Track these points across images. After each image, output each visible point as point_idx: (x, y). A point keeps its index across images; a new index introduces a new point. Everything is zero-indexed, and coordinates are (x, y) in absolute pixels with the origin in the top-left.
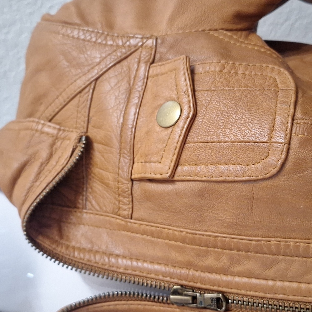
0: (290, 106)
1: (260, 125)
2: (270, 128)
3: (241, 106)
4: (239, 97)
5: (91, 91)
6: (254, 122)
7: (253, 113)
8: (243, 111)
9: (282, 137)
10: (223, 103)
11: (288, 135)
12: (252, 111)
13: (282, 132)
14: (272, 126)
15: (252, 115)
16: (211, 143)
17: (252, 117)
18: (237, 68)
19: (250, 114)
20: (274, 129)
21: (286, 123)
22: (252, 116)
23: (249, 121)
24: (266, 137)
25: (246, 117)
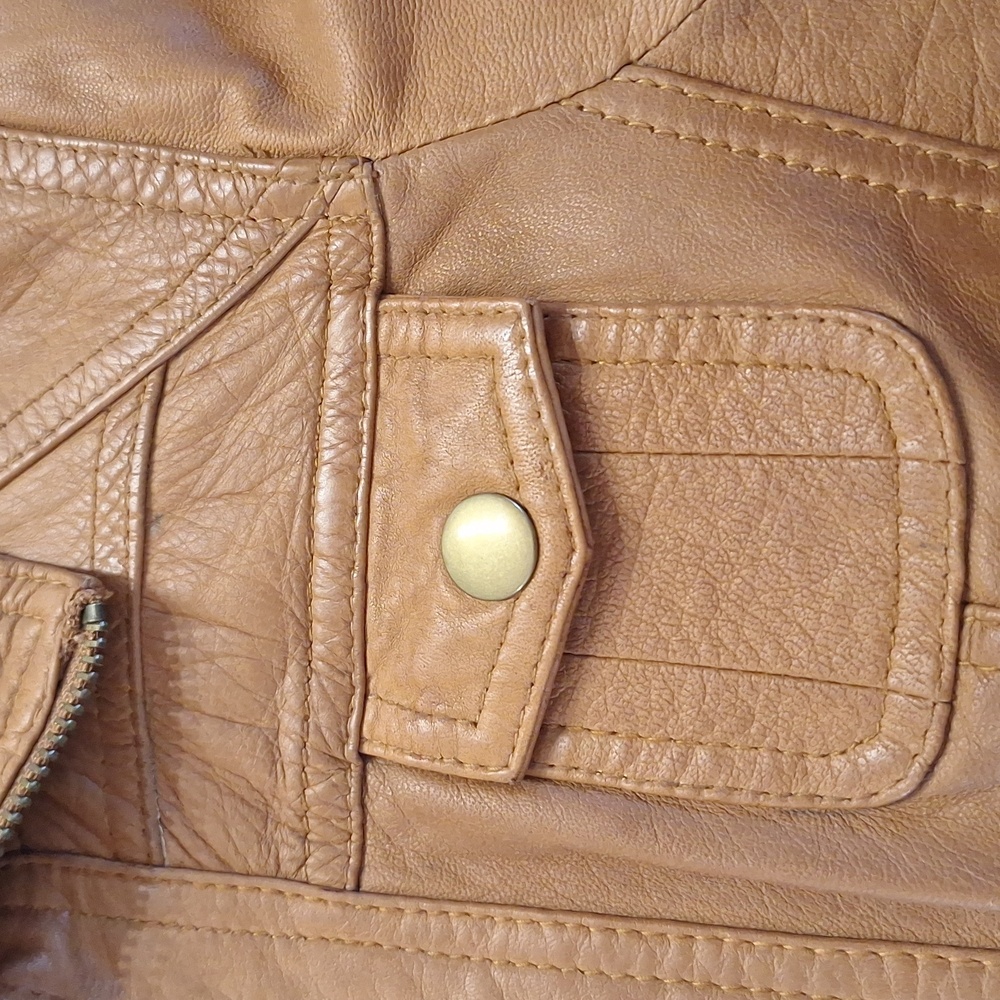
0: (946, 549)
1: (845, 623)
2: (882, 636)
3: (767, 534)
4: (756, 494)
5: (146, 409)
6: (824, 607)
7: (817, 569)
8: (779, 559)
9: (923, 677)
10: (700, 515)
11: (948, 670)
12: (812, 561)
13: (923, 658)
14: (890, 630)
15: (814, 577)
16: (670, 668)
17: (813, 587)
18: (724, 339)
19: (808, 576)
20: (898, 640)
21: (939, 622)
22: (815, 582)
23: (805, 600)
24: (870, 668)
25: (794, 584)
